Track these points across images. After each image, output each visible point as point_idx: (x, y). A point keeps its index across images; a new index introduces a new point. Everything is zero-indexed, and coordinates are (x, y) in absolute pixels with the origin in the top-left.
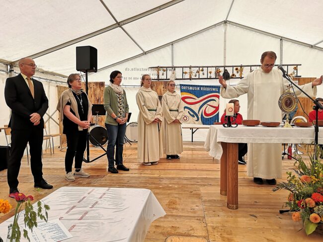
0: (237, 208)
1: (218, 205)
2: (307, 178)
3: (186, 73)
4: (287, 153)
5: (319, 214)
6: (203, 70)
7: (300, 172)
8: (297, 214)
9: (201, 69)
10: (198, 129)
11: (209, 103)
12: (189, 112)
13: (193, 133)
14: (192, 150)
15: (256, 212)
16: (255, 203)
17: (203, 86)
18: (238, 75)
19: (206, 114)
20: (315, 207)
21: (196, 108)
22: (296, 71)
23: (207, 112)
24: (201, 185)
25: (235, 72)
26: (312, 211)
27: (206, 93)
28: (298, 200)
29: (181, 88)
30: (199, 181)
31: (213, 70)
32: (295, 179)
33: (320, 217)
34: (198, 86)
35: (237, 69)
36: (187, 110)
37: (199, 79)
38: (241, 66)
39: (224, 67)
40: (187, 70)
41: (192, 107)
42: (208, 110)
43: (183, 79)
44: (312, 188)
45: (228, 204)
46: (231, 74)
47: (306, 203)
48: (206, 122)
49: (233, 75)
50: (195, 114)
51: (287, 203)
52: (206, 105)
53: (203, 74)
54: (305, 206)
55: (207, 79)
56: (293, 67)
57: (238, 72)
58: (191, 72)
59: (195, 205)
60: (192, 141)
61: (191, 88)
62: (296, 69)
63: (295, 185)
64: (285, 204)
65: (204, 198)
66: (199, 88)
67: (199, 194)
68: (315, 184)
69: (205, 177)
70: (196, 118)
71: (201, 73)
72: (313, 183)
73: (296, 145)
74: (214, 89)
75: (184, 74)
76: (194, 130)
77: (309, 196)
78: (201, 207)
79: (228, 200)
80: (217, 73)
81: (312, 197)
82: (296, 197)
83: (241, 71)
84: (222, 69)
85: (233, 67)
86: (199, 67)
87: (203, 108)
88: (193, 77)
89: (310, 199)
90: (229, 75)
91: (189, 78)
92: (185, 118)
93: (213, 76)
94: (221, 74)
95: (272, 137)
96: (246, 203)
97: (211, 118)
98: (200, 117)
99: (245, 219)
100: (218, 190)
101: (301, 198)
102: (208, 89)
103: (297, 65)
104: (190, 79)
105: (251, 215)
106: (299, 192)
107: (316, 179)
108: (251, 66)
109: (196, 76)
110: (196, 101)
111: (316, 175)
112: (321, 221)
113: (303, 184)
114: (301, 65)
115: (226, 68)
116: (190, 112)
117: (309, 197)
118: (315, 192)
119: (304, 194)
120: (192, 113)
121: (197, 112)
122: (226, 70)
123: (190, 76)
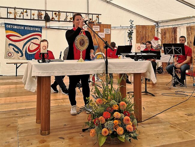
0: (49, 133)
1: (33, 134)
2: (100, 100)
3: (10, 13)
4: (92, 81)
5: (107, 128)
6: (27, 12)
7: (96, 96)
8: (93, 131)
9: (25, 10)
10: (22, 64)
11: (32, 41)
12: (13, 48)
13: (17, 68)
14: (16, 83)
15: (65, 134)
16: (65, 126)
17: (27, 26)
18: (56, 19)
19: (30, 51)
20: (105, 123)
21: (20, 45)
22: (98, 19)
23: (31, 49)
24: (19, 117)
25: (54, 16)
26: (103, 126)
27: (30, 32)
28: (94, 119)
29: (5, 26)
30: (18, 113)
31: (36, 13)
32: (92, 102)
33: (109, 130)
34: (23, 26)
35: (55, 14)
36: (12, 47)
37: (23, 19)
38: (59, 12)
39: (46, 11)
40: (12, 11)
41: (16, 44)
42: (32, 47)
43: (7, 18)
44: (103, 108)
45: (41, 131)
46: (51, 18)
47: (99, 121)
48: (30, 57)
49: (53, 18)
50: (19, 51)
51: (86, 123)
52: (29, 43)
53: (27, 15)
54: (98, 123)
55: (31, 20)
56: (96, 15)
57: (56, 16)
58: (15, 13)
59: (10, 138)
60: (16, 76)
61: (15, 27)
62: (98, 17)
63: (92, 107)
64: (85, 124)
65: (20, 130)
66: (23, 28)
67: (16, 126)
68: (105, 104)
69: (24, 108)
70: (20, 54)
71: (25, 14)
72: (104, 104)
73: (97, 75)
74: (37, 29)
75: (9, 14)
76: (18, 65)
77: (101, 114)
78: (16, 139)
79: (42, 127)
80: (40, 15)
81: (103, 115)
82: (93, 117)
83: (59, 15)
84: (43, 13)
85: (53, 11)
86: (23, 9)
87: (27, 45)
88: (17, 17)
89: (102, 117)
90: (50, 18)
91: (13, 17)
92: (10, 54)
93: (36, 18)
94: (43, 16)
95: (76, 69)
96: (57, 127)
97: (34, 54)
98: (24, 53)
99: (54, 142)
100: (34, 119)
101: (96, 117)
102: (32, 29)
103: (99, 15)
104: (15, 19)
105: (60, 138)
106: (95, 112)
107: (106, 101)
108: (66, 12)
109: (20, 16)
110: (21, 39)
111: (106, 97)
112: (109, 133)
113: (98, 105)
114: (101, 15)
115: (47, 12)
116: (15, 49)
117: (101, 116)
118: (105, 111)
119: (98, 114)
120: (16, 50)
121: (21, 49)
122: (47, 14)
123: (15, 16)
